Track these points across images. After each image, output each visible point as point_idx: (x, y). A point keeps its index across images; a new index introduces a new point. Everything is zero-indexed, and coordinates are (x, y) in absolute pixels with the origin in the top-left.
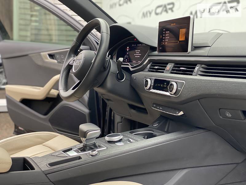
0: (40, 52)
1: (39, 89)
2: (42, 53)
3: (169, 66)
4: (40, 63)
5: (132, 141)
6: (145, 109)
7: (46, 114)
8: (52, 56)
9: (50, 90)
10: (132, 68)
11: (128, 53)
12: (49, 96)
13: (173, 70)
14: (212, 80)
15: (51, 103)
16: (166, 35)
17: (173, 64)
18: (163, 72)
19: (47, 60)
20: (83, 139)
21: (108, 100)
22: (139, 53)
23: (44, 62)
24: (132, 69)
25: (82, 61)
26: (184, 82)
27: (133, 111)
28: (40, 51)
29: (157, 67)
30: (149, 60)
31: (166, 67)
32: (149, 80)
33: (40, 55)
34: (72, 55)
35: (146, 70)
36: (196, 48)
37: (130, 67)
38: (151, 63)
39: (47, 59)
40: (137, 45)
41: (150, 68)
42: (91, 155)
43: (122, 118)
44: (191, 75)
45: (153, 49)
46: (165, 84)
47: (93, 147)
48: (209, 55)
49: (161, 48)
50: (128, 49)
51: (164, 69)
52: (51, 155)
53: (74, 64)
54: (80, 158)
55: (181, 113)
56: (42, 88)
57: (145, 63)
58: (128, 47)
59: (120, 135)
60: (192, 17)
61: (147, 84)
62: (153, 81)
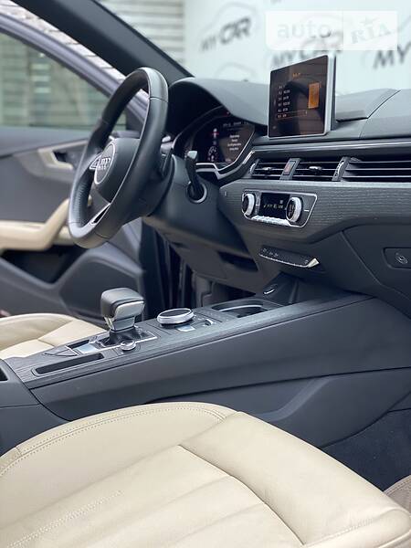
0: (37, 149)
1: (38, 227)
2: (41, 151)
3: (291, 165)
4: (37, 172)
5: (212, 322)
6: (252, 261)
7: (53, 281)
8: (61, 156)
9: (60, 229)
10: (220, 172)
11: (215, 143)
12: (58, 242)
13: (298, 172)
14: (365, 189)
15: (64, 257)
16: (285, 98)
17: (297, 160)
18: (278, 178)
19: (51, 166)
20: (109, 321)
21: (178, 245)
22: (236, 140)
23: (45, 168)
24: (220, 176)
25: (112, 161)
26: (315, 195)
27: (229, 266)
28: (35, 146)
29: (267, 169)
30: (252, 155)
31: (283, 166)
32: (250, 196)
33: (37, 155)
34: (96, 151)
35: (248, 176)
36: (340, 122)
37: (216, 170)
38: (258, 160)
39: (52, 162)
40: (232, 124)
41: (256, 172)
42: (124, 351)
43: (211, 283)
44: (330, 180)
45: (260, 130)
46: (281, 202)
47: (129, 336)
48: (363, 136)
49: (274, 127)
50: (215, 135)
51: (280, 172)
52: (46, 354)
53: (97, 168)
54: (100, 356)
55: (314, 262)
56: (42, 226)
57: (244, 162)
58: (215, 130)
59: (188, 311)
60: (331, 56)
61: (247, 205)
62: (258, 198)
